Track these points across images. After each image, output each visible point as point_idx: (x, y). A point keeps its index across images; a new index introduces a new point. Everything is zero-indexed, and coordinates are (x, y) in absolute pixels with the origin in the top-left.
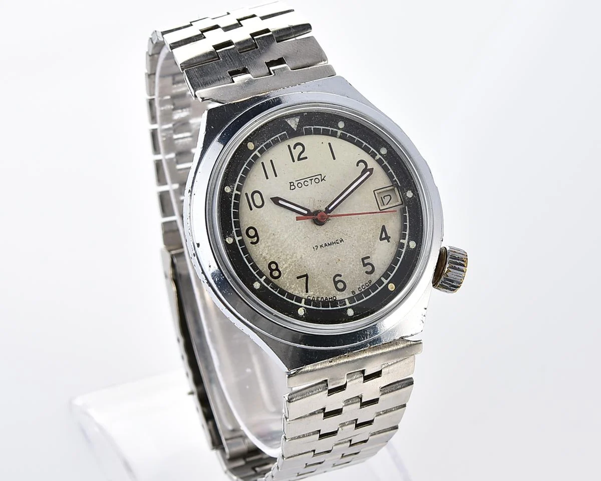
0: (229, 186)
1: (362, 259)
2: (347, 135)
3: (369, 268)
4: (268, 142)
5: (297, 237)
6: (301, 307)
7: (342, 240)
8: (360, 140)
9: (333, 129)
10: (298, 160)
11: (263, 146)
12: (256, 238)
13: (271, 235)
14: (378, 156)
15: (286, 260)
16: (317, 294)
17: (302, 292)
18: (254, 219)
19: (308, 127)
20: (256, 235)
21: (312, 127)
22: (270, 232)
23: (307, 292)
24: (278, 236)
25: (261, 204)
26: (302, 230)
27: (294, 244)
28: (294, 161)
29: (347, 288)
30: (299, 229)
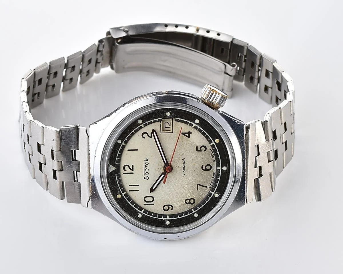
0: (138, 214)
1: (197, 151)
2: (126, 140)
3: (203, 148)
4: (119, 186)
5: (175, 183)
6: (214, 194)
7: (183, 159)
8: (131, 133)
9: (121, 147)
10: (133, 171)
11: (120, 189)
12: (170, 206)
13: (170, 197)
14: (142, 125)
15: (186, 194)
16: (209, 182)
17: (206, 190)
18: (159, 204)
19: (116, 161)
20: (168, 206)
21: (117, 158)
22: (169, 198)
23: (206, 187)
24: (172, 194)
25: (152, 198)
26: (172, 180)
27: (178, 186)
28: (133, 173)
29: (211, 164)
30: (171, 181)
